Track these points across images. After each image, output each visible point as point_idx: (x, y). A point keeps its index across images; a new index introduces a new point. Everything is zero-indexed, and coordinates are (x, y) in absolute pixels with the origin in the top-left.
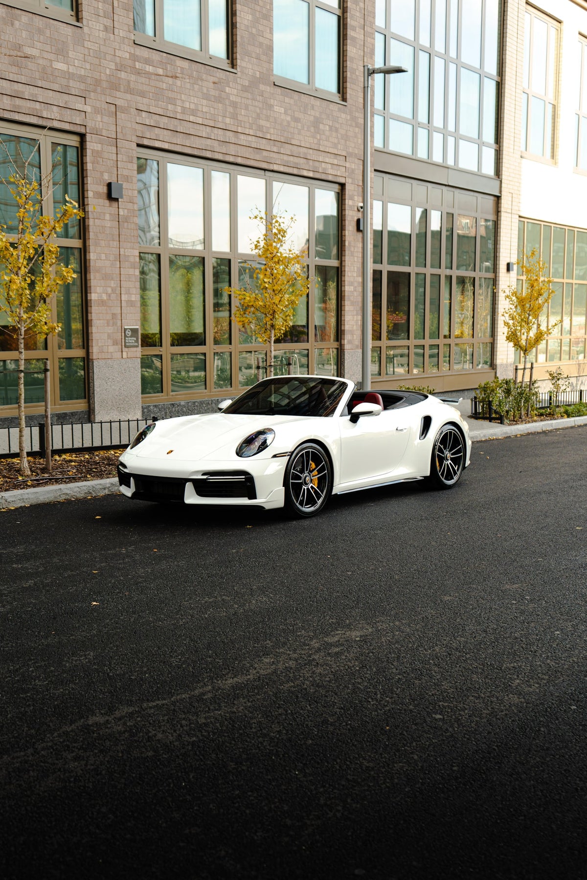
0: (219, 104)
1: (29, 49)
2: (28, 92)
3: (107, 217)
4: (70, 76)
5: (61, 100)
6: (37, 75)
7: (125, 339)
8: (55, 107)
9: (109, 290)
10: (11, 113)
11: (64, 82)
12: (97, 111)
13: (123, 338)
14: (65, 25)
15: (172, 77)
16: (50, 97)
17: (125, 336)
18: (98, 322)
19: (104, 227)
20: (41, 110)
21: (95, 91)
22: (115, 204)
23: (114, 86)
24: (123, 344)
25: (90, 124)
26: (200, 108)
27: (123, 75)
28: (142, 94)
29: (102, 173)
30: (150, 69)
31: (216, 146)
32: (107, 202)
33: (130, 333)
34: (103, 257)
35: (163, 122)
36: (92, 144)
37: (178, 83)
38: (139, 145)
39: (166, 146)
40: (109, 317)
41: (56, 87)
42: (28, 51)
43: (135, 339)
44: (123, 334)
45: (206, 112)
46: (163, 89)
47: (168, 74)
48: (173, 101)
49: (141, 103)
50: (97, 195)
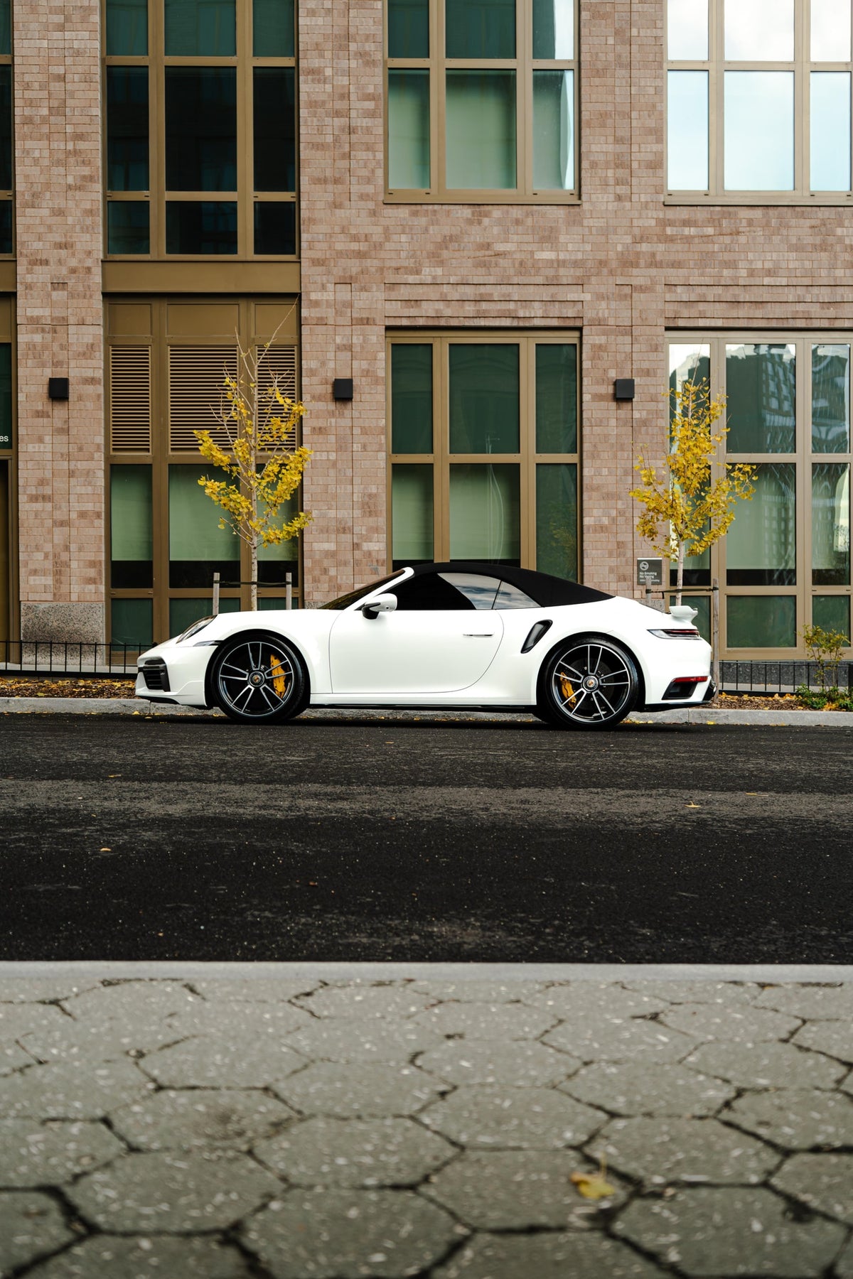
0: (822, 254)
1: (501, 245)
2: (497, 292)
3: (613, 422)
4: (561, 263)
5: (546, 293)
6: (512, 271)
7: (638, 574)
8: (536, 304)
9: (614, 513)
10: (475, 320)
11: (551, 272)
12: (600, 297)
13: (636, 572)
14: (555, 207)
15: (731, 234)
16: (530, 293)
17: (639, 570)
18: (594, 552)
19: (606, 436)
20: (516, 311)
21: (597, 275)
22: (627, 406)
23: (629, 262)
24: (635, 580)
25: (589, 314)
26: (784, 265)
27: (644, 247)
28: (676, 265)
29: (606, 371)
30: (693, 231)
31: (815, 310)
32: (613, 405)
33: (647, 567)
34: (605, 471)
35: (711, 294)
36: (591, 337)
37: (742, 239)
38: (667, 329)
39: (719, 323)
40: (613, 546)
41: (540, 280)
42: (500, 247)
43: (658, 575)
44: (636, 568)
45: (796, 269)
46: (714, 252)
47: (724, 232)
48: (732, 265)
49: (675, 275)
50: (598, 397)
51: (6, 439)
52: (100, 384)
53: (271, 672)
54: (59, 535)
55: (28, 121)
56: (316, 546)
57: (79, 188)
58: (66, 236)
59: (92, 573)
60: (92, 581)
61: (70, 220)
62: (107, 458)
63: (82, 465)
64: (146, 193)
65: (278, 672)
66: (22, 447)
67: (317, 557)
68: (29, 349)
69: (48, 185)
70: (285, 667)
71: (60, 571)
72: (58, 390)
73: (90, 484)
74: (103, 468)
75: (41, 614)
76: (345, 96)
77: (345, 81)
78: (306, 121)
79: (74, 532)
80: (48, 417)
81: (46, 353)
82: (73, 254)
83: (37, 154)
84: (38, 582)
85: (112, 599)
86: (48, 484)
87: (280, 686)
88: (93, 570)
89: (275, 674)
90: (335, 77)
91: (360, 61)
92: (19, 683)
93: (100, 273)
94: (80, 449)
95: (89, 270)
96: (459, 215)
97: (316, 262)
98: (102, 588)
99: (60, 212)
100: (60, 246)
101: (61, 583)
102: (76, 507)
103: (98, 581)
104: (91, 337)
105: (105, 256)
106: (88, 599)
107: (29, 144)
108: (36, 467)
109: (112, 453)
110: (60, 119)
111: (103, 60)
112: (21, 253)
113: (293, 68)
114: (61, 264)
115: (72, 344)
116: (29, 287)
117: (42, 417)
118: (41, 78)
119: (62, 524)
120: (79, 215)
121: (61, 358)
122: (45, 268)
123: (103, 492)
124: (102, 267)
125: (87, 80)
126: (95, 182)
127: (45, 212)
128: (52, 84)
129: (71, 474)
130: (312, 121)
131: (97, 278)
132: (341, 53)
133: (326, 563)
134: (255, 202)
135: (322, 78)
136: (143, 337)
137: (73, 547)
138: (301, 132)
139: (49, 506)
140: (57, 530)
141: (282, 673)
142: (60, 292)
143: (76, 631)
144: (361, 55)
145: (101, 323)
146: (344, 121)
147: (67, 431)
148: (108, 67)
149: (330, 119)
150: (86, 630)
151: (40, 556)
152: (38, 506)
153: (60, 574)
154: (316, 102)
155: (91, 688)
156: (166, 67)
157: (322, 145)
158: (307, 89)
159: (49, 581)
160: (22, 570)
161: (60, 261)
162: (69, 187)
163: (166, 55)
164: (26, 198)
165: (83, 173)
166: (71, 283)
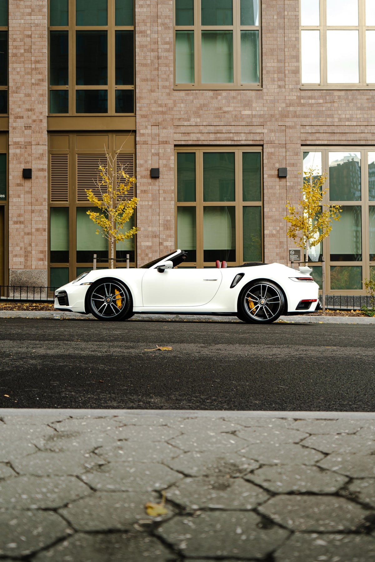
0: (372, 111)
1: (226, 108)
2: (224, 129)
3: (278, 187)
4: (253, 116)
5: (247, 129)
6: (231, 120)
7: (289, 256)
8: (242, 134)
9: (278, 228)
10: (215, 141)
11: (249, 120)
12: (271, 131)
13: (288, 255)
14: (251, 91)
15: (330, 103)
16: (240, 129)
17: (290, 254)
18: (269, 246)
19: (274, 194)
20: (233, 137)
21: (270, 121)
22: (284, 180)
23: (284, 115)
24: (288, 259)
25: (266, 139)
26: (355, 116)
27: (291, 109)
28: (306, 116)
29: (274, 164)
30: (313, 101)
31: (369, 136)
32: (278, 179)
33: (293, 253)
34: (274, 210)
35: (322, 129)
36: (267, 149)
37: (336, 105)
38: (302, 145)
39: (326, 143)
40: (278, 243)
41: (244, 123)
42: (226, 109)
43: (297, 256)
44: (288, 253)
45: (360, 118)
46: (323, 111)
47: (327, 102)
48: (332, 116)
49: (305, 121)
50: (271, 176)
51: (4, 196)
52: (46, 171)
53: (115, 297)
54: (27, 239)
55: (15, 55)
56: (143, 243)
57: (37, 84)
58: (31, 106)
59: (41, 256)
60: (42, 260)
61: (33, 99)
62: (49, 204)
63: (38, 208)
64: (67, 86)
65: (119, 297)
66: (10, 200)
67: (143, 249)
68: (14, 156)
69: (23, 84)
70: (122, 295)
71: (27, 255)
72: (27, 174)
73: (41, 216)
74: (47, 209)
75: (18, 275)
76: (156, 43)
77: (156, 36)
78: (138, 54)
79: (33, 237)
80: (23, 186)
81: (22, 157)
82: (34, 114)
83: (18, 70)
84: (17, 260)
85: (51, 268)
86: (22, 216)
87: (119, 303)
88: (42, 255)
89: (117, 298)
90: (152, 35)
91: (163, 27)
92: (6, 305)
93: (46, 122)
94: (37, 200)
95: (41, 121)
96: (207, 95)
97: (143, 116)
98: (46, 263)
99: (28, 95)
100: (28, 110)
101: (28, 261)
102: (35, 226)
103: (44, 260)
104: (42, 150)
105: (48, 114)
106: (40, 268)
107: (15, 65)
108: (17, 209)
109: (51, 202)
110: (29, 54)
111: (48, 28)
112: (11, 113)
113: (133, 31)
114: (29, 118)
115: (33, 153)
116: (14, 128)
117: (20, 186)
118: (21, 36)
119: (28, 234)
120: (37, 96)
121: (28, 160)
122: (22, 120)
123: (47, 220)
124: (47, 119)
125: (41, 37)
126: (44, 82)
127: (22, 95)
128: (25, 39)
129: (33, 212)
130: (141, 54)
131: (45, 124)
132: (154, 24)
133: (147, 251)
134: (116, 90)
135: (146, 35)
136: (65, 150)
137: (33, 244)
138: (136, 58)
139: (22, 226)
140: (26, 237)
141: (120, 297)
142: (28, 131)
143: (34, 282)
144: (163, 24)
145: (47, 144)
146: (156, 53)
147: (31, 192)
148: (51, 31)
149: (150, 53)
150: (38, 282)
151: (18, 248)
152: (17, 226)
153: (27, 257)
154: (143, 45)
155: (38, 307)
156: (76, 31)
157: (146, 64)
158: (139, 40)
159: (22, 260)
160: (10, 255)
161: (28, 117)
162: (33, 84)
163: (76, 25)
164: (14, 89)
165: (39, 78)
166: (33, 126)
